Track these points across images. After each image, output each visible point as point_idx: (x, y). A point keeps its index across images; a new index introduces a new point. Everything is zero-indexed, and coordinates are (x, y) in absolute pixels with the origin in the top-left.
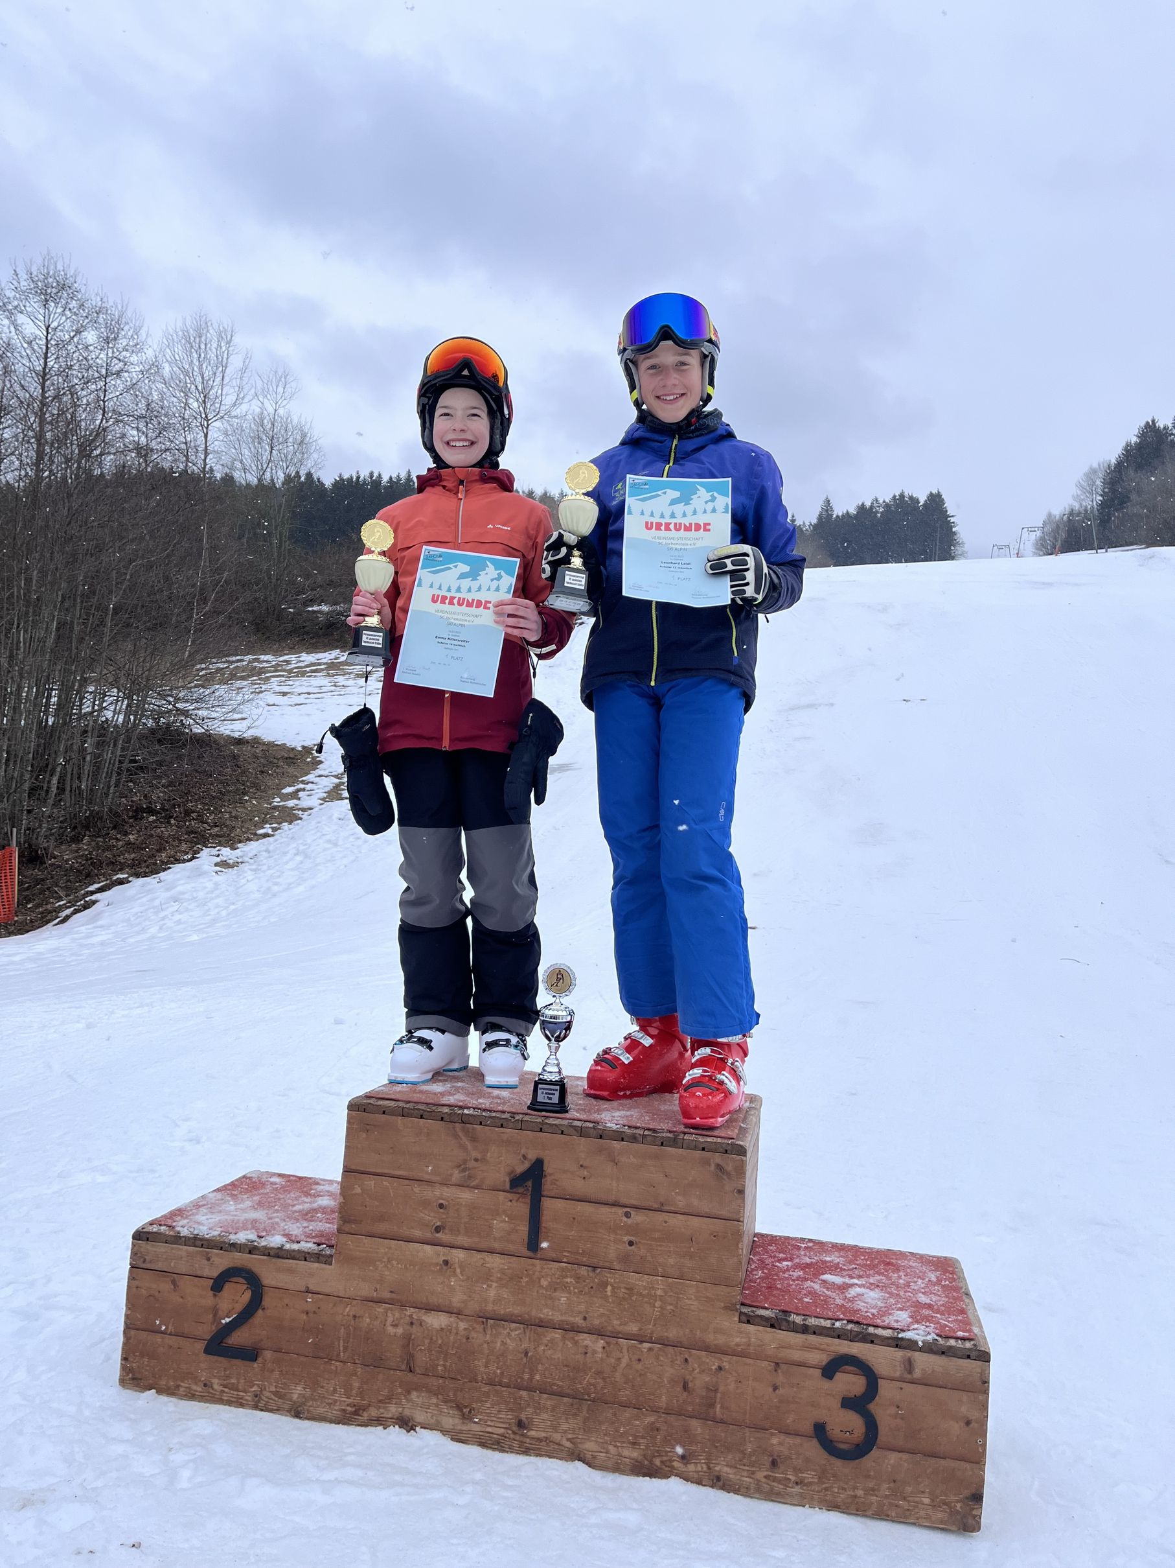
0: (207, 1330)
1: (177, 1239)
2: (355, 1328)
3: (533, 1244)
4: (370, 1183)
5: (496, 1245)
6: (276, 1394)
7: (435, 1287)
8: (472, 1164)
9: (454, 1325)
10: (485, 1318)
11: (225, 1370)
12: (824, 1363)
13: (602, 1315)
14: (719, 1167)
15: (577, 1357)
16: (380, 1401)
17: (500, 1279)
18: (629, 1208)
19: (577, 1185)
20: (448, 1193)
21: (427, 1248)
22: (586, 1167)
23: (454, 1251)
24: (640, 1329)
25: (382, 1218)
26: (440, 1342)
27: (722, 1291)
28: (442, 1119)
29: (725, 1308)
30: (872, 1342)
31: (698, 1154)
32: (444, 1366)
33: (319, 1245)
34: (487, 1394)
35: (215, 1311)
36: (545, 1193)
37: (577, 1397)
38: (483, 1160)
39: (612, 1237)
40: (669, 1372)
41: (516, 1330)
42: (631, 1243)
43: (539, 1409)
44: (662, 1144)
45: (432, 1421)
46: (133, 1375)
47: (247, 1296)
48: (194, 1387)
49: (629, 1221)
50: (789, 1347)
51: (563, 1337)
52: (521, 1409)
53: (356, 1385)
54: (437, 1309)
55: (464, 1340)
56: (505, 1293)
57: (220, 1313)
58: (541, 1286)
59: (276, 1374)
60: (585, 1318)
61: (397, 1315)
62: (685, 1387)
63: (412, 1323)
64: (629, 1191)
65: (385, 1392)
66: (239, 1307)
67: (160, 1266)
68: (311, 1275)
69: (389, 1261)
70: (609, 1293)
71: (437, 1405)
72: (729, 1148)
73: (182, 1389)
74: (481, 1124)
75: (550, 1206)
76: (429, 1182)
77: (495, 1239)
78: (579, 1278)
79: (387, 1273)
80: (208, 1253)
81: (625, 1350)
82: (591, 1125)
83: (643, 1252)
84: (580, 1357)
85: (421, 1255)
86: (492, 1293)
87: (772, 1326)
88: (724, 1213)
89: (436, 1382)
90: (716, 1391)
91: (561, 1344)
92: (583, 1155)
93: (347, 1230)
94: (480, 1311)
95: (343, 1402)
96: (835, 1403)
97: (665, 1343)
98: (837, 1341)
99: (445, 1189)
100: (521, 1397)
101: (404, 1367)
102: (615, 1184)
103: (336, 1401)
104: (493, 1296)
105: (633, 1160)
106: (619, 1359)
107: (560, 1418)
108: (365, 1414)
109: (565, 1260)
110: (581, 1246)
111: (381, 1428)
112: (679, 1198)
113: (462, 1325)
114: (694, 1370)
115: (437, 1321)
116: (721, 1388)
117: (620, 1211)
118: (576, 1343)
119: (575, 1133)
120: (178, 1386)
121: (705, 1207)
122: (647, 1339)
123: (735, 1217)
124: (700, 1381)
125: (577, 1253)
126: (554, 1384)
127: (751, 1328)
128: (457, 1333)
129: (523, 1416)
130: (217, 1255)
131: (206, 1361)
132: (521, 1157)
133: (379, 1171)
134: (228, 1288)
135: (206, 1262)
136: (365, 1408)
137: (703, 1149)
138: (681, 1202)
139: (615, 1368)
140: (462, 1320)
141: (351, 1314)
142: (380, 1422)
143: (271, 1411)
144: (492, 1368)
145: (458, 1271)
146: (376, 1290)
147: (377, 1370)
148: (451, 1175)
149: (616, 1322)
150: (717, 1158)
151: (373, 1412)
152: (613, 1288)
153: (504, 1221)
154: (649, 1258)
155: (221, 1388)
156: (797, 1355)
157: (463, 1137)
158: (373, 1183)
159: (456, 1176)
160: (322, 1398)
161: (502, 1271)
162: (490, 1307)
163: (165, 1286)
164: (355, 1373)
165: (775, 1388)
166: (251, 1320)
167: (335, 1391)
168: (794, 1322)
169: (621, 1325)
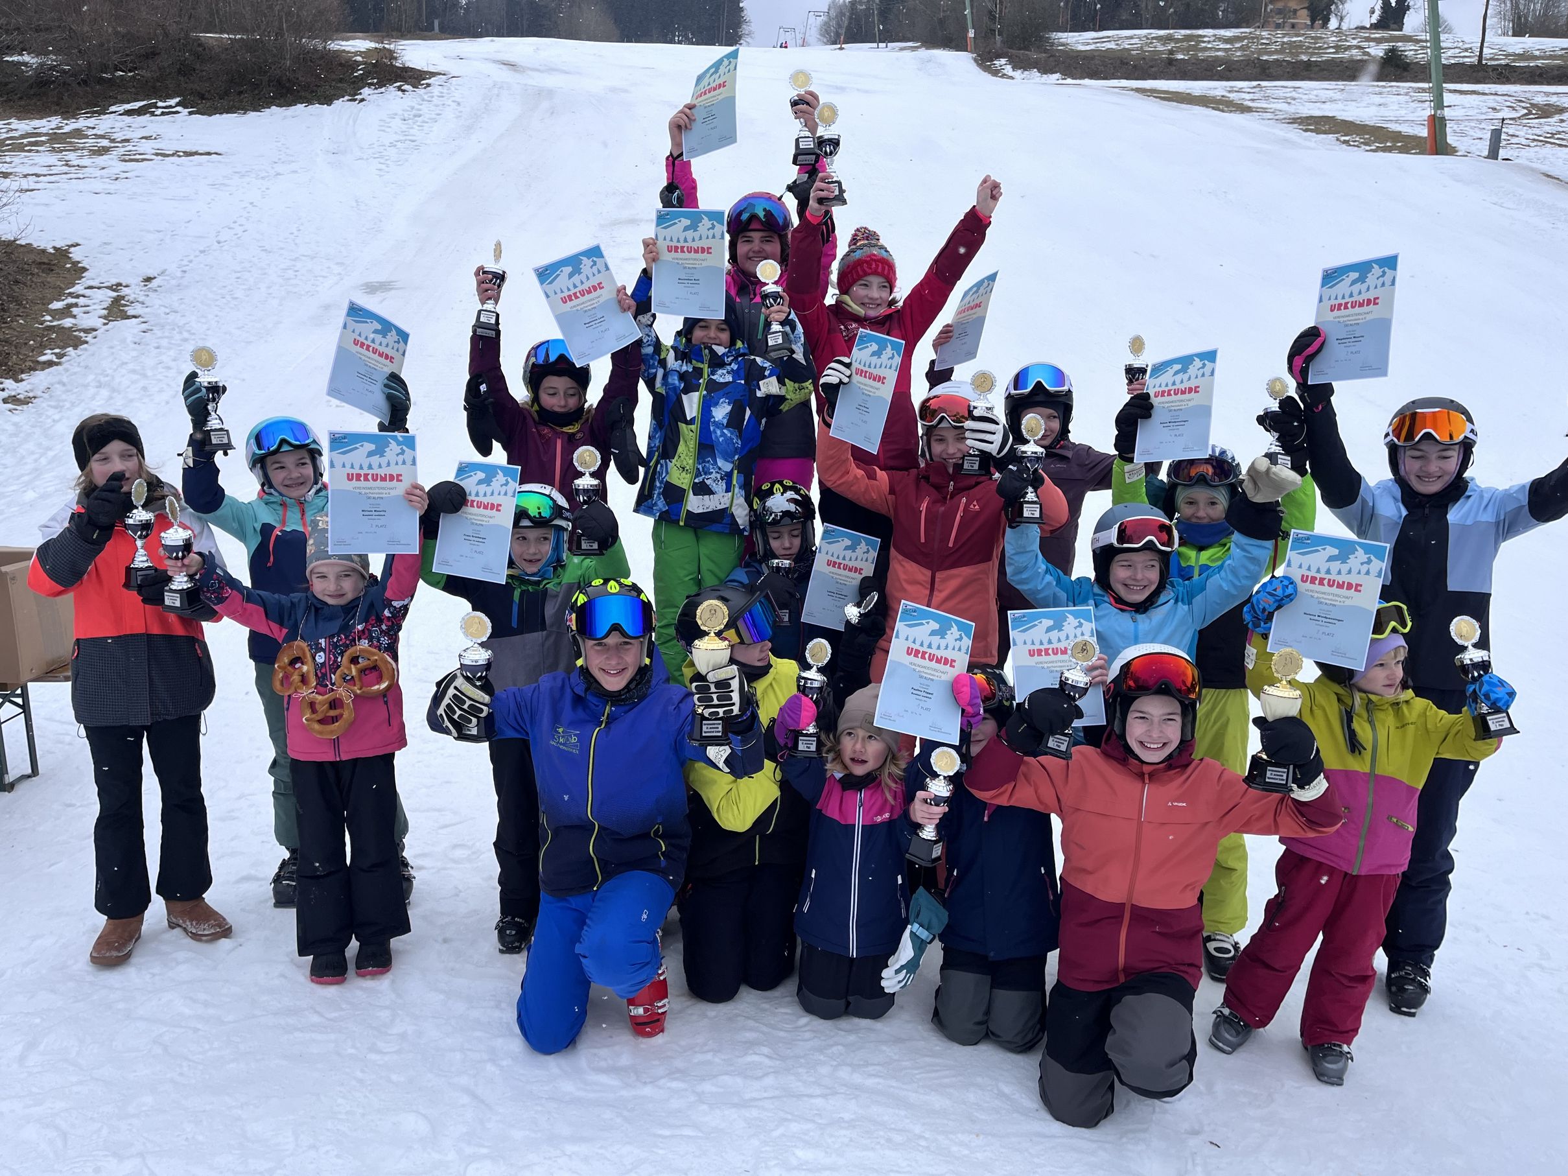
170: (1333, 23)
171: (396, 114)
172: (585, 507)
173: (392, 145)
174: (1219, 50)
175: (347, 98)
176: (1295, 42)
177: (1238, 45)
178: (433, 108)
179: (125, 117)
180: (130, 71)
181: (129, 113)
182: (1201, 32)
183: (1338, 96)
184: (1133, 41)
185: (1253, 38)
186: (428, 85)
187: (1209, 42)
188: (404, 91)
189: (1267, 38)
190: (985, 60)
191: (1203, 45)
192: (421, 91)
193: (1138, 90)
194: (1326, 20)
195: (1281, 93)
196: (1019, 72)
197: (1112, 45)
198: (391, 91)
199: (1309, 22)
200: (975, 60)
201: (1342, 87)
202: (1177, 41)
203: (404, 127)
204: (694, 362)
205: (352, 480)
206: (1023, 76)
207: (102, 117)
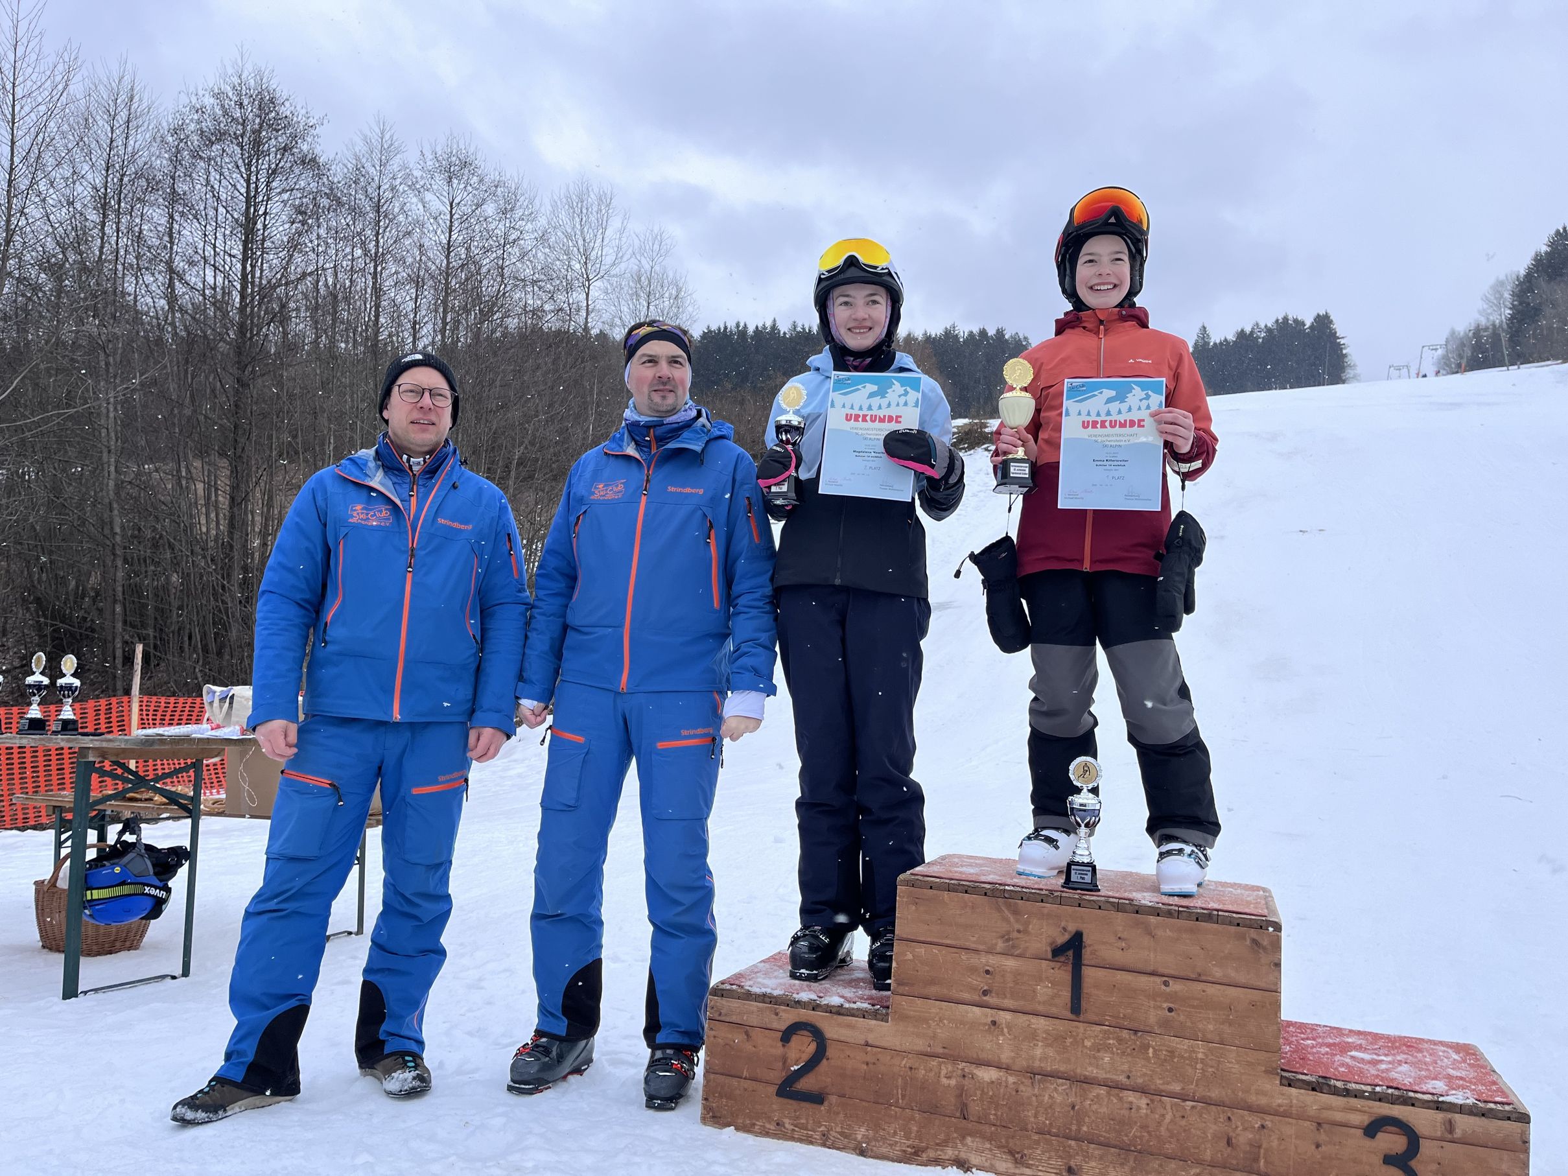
0: (778, 1076)
1: (749, 996)
2: (911, 1079)
3: (1076, 1007)
4: (921, 950)
5: (1041, 1008)
6: (841, 1134)
7: (985, 1044)
8: (1015, 935)
9: (1004, 1079)
10: (1033, 1074)
11: (795, 1111)
12: (1366, 1123)
13: (1145, 1075)
14: (1254, 941)
15: (1122, 1112)
16: (937, 1144)
17: (1046, 1038)
18: (1167, 978)
19: (1114, 954)
20: (993, 961)
21: (976, 1009)
22: (1124, 940)
23: (1001, 1013)
24: (1183, 1089)
25: (932, 982)
26: (991, 1093)
27: (1262, 1056)
28: (986, 894)
29: (1266, 1072)
30: (1413, 1105)
31: (1233, 929)
32: (995, 1115)
33: (873, 1005)
34: (1037, 1142)
35: (784, 1060)
36: (1085, 962)
37: (1125, 1148)
38: (1026, 932)
39: (1152, 1003)
40: (1212, 1128)
41: (1063, 1085)
42: (1170, 1010)
43: (1087, 1157)
44: (1197, 920)
45: (987, 1164)
46: (713, 1112)
47: (813, 1047)
48: (768, 1126)
49: (1168, 989)
50: (1329, 1108)
51: (1108, 1093)
52: (1070, 1157)
53: (915, 1128)
54: (988, 1064)
55: (1014, 1093)
56: (1051, 1052)
57: (789, 1061)
58: (1086, 1047)
59: (842, 1115)
60: (1128, 1077)
61: (950, 1068)
62: (1229, 1143)
63: (964, 1076)
64: (1167, 961)
65: (942, 1137)
66: (806, 1057)
67: (734, 1019)
68: (870, 1030)
69: (941, 1020)
70: (1151, 1055)
71: (991, 1150)
72: (1264, 924)
73: (757, 1127)
74: (1022, 899)
75: (1090, 974)
76: (976, 951)
77: (1039, 1003)
78: (1121, 1040)
79: (939, 1031)
80: (776, 1009)
81: (1168, 1107)
82: (1127, 902)
83: (1182, 1018)
84: (1125, 1112)
85: (970, 1015)
86: (1038, 1052)
87: (1314, 1089)
88: (1262, 985)
89: (989, 1130)
90: (1260, 1147)
91: (1106, 1100)
92: (1120, 928)
93: (900, 992)
94: (1028, 1067)
95: (903, 1143)
96: (1377, 1160)
97: (1208, 1102)
98: (1378, 1103)
99: (991, 957)
100: (1070, 1146)
101: (958, 1114)
102: (1152, 955)
103: (896, 1142)
104: (1040, 1054)
105: (1169, 933)
106: (1163, 1115)
107: (1109, 1166)
108: (924, 1155)
109: (1107, 1023)
110: (1122, 1011)
111: (939, 1168)
112: (1215, 969)
113: (1011, 1079)
114: (1237, 1127)
115: (987, 1075)
116: (1264, 1146)
117: (1158, 980)
118: (1121, 1099)
119: (1113, 908)
120: (754, 1124)
121: (1242, 978)
122: (1190, 1098)
123: (1273, 988)
124: (1243, 1138)
125: (1118, 1017)
126: (1101, 1136)
127: (1293, 1091)
128: (1006, 1086)
129: (1072, 1164)
130: (784, 1010)
131: (777, 1103)
132: (1061, 929)
133: (929, 940)
134: (795, 1039)
135: (773, 1016)
136: (924, 1150)
137: (1238, 925)
138: (1218, 973)
139: (1159, 1124)
140: (1011, 1075)
141: (908, 1065)
142: (936, 1162)
143: (838, 1149)
144: (1041, 1118)
145: (1005, 1030)
146: (930, 1046)
147: (933, 1116)
148: (996, 944)
149: (1159, 1082)
150: (1253, 933)
151: (932, 1154)
152: (1155, 1051)
153: (1048, 987)
154: (1189, 1024)
155: (792, 1127)
156: (1339, 1116)
157: (1006, 911)
158: (923, 950)
159: (1001, 945)
160: (884, 1139)
161: (1047, 1032)
162: (1037, 1064)
163: (738, 1038)
164: (912, 1118)
165: (1318, 1146)
166: (817, 1069)
167: (895, 1133)
168: (1335, 1086)
169: (1163, 1084)
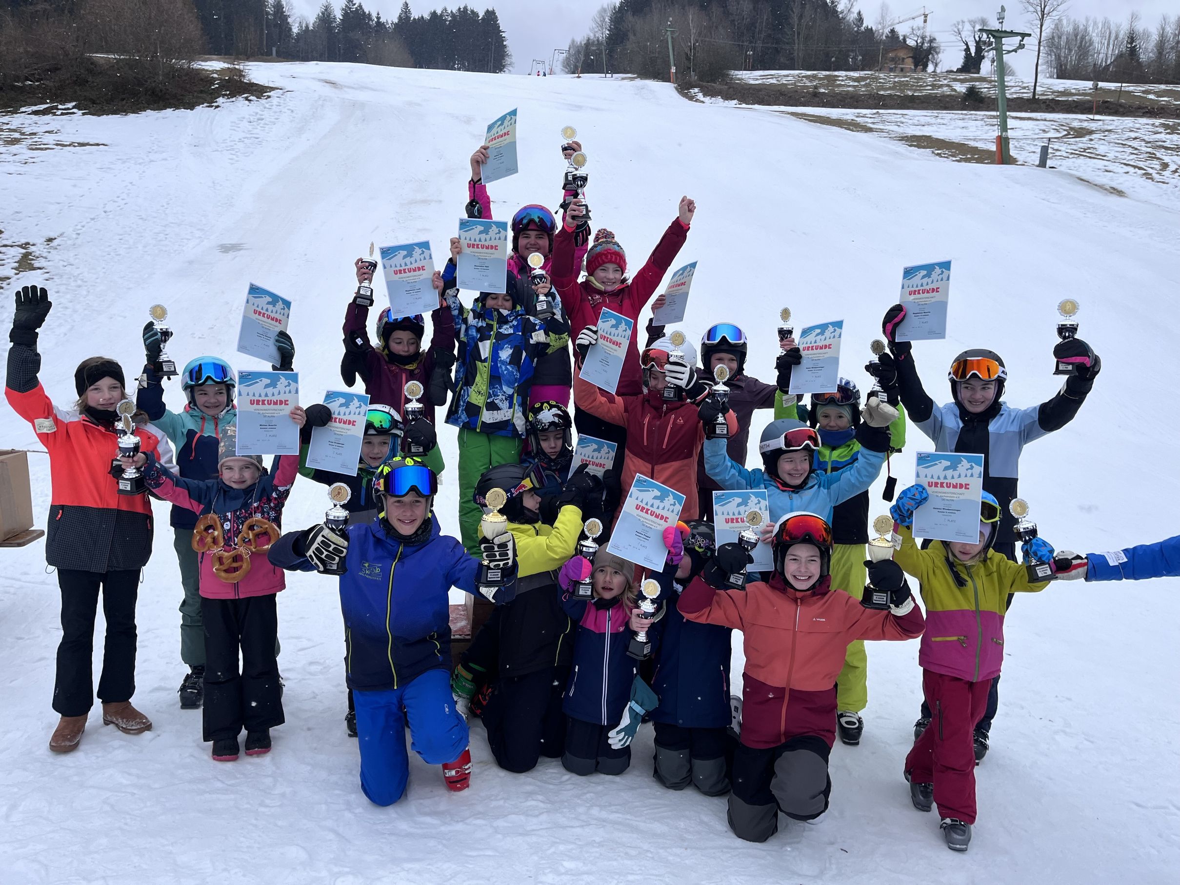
170: (930, 68)
171: (244, 118)
172: (413, 423)
173: (240, 140)
174: (850, 86)
175: (206, 105)
176: (903, 81)
177: (863, 83)
178: (272, 114)
179: (32, 116)
180: (37, 81)
181: (35, 113)
182: (836, 73)
183: (933, 121)
184: (789, 78)
185: (873, 78)
186: (269, 97)
187: (842, 81)
188: (250, 101)
189: (884, 79)
190: (684, 89)
191: (838, 82)
192: (263, 101)
193: (793, 114)
194: (925, 66)
195: (893, 118)
196: (708, 98)
197: (774, 81)
198: (240, 101)
199: (913, 67)
200: (676, 89)
201: (936, 115)
202: (820, 79)
203: (250, 128)
204: (487, 320)
205: (253, 404)
206: (711, 101)
207: (15, 115)
